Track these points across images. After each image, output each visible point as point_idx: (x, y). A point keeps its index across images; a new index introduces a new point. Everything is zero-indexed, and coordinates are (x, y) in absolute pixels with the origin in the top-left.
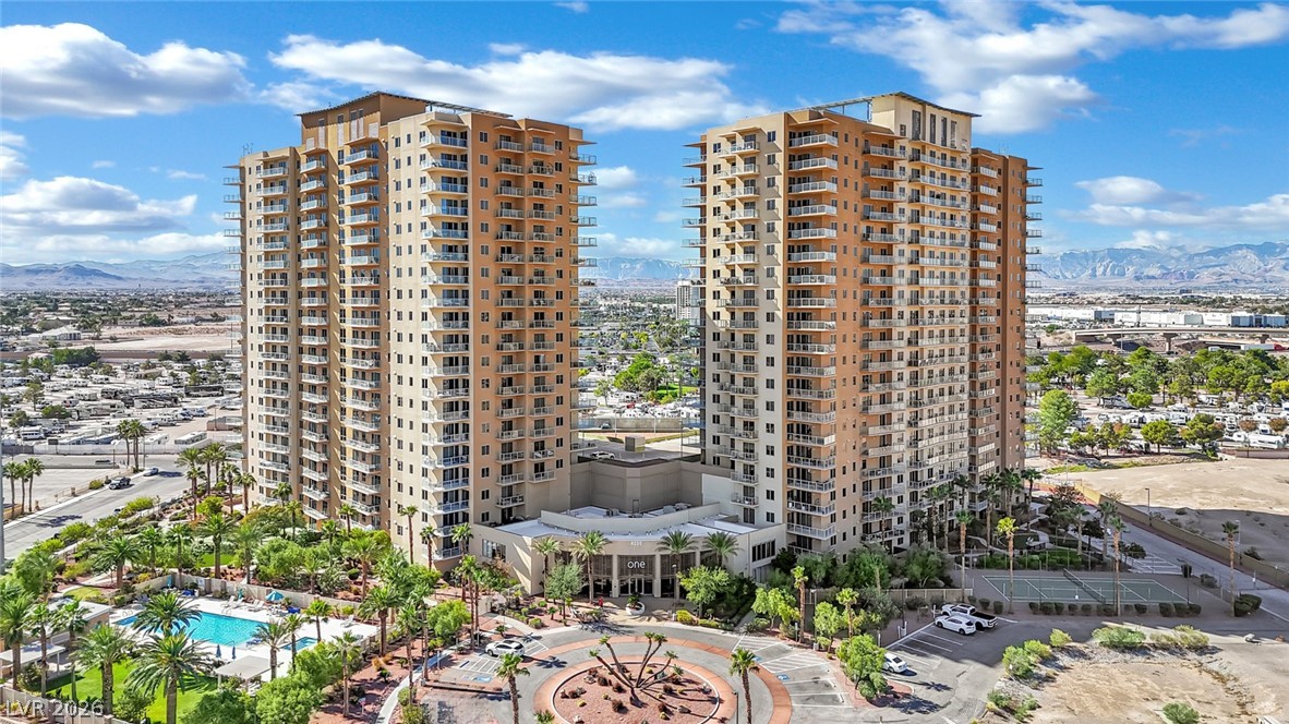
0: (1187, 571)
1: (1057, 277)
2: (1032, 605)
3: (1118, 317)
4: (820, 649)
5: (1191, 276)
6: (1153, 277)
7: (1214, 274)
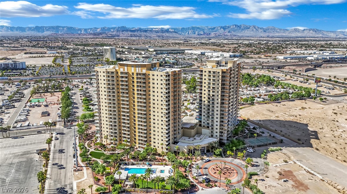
0: (270, 135)
1: (180, 34)
2: (257, 146)
3: (206, 54)
4: (238, 159)
5: (210, 34)
6: (202, 34)
7: (214, 34)
